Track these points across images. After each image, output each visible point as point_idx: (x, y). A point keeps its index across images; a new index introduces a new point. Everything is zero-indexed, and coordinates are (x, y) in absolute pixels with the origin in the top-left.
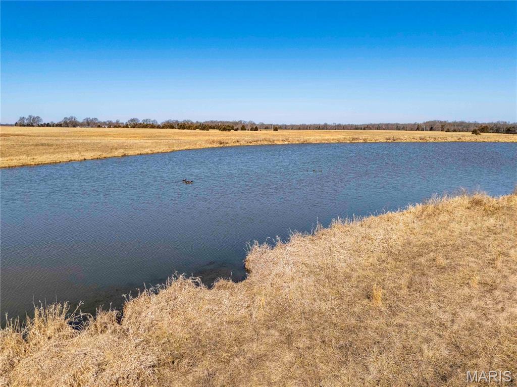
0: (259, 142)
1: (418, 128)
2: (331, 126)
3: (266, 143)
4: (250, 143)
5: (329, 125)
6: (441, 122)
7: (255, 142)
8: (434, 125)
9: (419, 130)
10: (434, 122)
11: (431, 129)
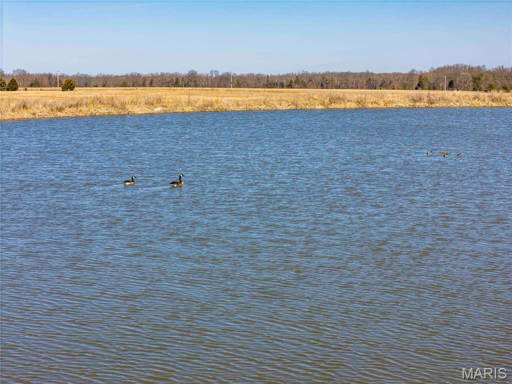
0: (84, 109)
1: (421, 82)
2: (207, 78)
3: (103, 110)
4: (60, 109)
5: (200, 77)
6: (471, 69)
7: (73, 109)
8: (457, 74)
9: (423, 88)
10: (456, 69)
11: (451, 86)
